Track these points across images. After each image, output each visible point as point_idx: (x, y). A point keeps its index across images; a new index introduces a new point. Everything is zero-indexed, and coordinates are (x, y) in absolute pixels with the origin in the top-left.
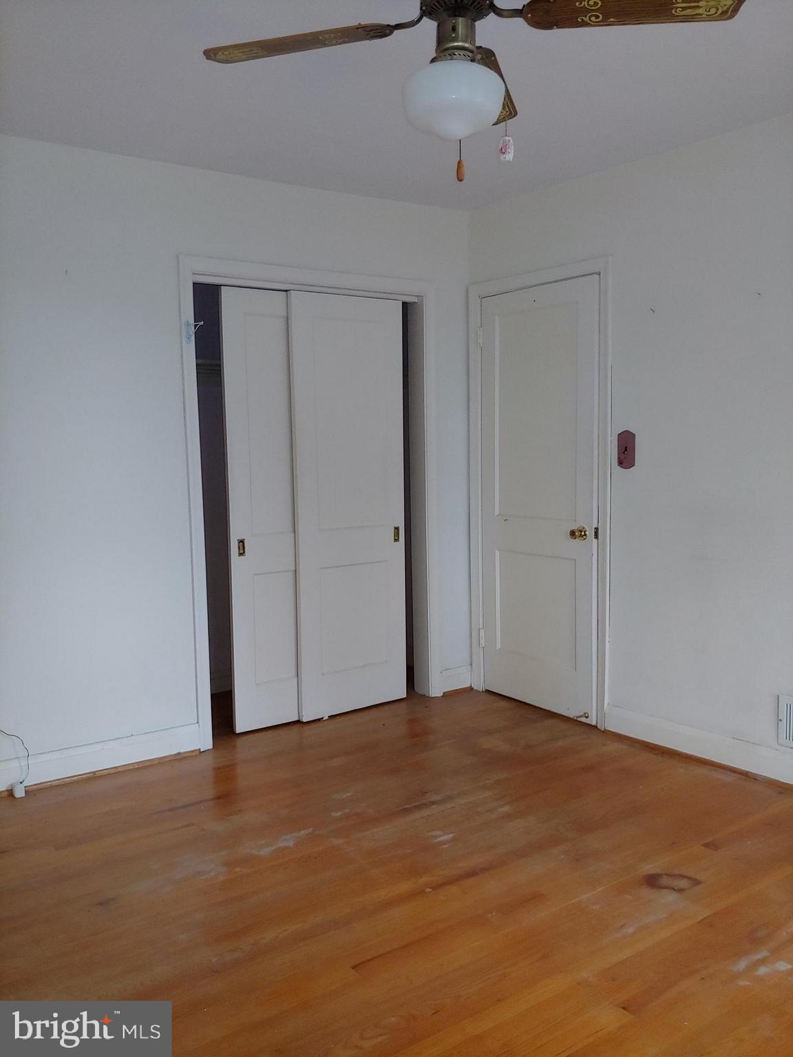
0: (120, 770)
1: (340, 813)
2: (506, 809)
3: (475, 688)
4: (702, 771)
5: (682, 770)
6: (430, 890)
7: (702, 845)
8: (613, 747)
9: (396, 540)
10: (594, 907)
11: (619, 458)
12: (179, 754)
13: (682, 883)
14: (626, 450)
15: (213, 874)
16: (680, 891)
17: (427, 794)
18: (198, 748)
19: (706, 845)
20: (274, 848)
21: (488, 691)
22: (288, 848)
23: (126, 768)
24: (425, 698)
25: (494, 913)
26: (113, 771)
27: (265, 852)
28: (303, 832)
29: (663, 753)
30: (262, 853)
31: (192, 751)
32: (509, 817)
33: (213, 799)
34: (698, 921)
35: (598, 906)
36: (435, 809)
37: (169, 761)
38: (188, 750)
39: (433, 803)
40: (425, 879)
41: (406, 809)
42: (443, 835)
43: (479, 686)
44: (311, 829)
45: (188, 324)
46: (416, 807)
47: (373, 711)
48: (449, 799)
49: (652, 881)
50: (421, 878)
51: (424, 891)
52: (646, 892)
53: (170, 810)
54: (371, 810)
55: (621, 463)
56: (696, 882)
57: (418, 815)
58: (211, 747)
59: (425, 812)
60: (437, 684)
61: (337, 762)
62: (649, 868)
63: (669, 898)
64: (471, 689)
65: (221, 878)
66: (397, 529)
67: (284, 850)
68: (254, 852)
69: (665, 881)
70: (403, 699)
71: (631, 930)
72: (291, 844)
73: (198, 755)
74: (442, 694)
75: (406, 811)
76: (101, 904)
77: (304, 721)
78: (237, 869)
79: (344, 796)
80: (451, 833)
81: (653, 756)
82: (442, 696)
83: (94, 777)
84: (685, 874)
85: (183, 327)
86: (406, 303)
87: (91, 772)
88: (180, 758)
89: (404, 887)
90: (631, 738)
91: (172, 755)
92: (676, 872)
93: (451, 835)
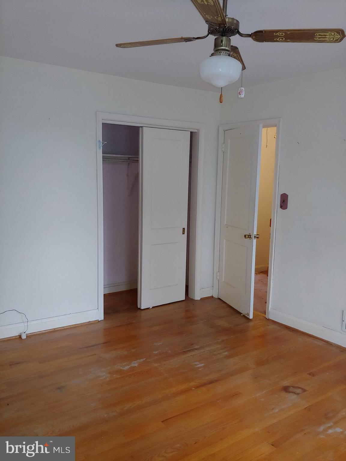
0: (65, 328)
1: (157, 352)
2: (226, 353)
3: (214, 297)
4: (309, 340)
5: (301, 339)
6: (194, 389)
7: (308, 374)
8: (272, 327)
9: (183, 233)
10: (262, 400)
11: (281, 205)
12: (90, 322)
13: (299, 391)
14: (284, 201)
15: (104, 377)
16: (298, 394)
17: (193, 345)
18: (97, 319)
19: (310, 374)
20: (129, 367)
21: (219, 299)
22: (136, 367)
23: (68, 327)
24: (193, 300)
25: (220, 400)
26: (63, 328)
27: (126, 368)
28: (142, 360)
29: (293, 331)
30: (124, 369)
31: (95, 321)
32: (228, 357)
33: (104, 343)
34: (304, 408)
35: (263, 399)
36: (196, 352)
37: (86, 325)
38: (94, 320)
39: (196, 349)
40: (192, 384)
41: (185, 351)
42: (200, 364)
43: (215, 296)
44: (145, 359)
45: (99, 141)
46: (189, 351)
47: (171, 305)
48: (202, 347)
49: (286, 389)
50: (190, 383)
51: (191, 389)
52: (283, 394)
53: (86, 347)
54: (170, 351)
55: (281, 207)
56: (304, 390)
57: (189, 354)
58: (103, 319)
59: (192, 353)
60: (198, 294)
61: (156, 328)
62: (285, 383)
63: (293, 397)
64: (212, 297)
65: (108, 379)
66: (184, 229)
67: (133, 368)
68: (121, 368)
69: (291, 389)
70: (183, 300)
71: (276, 411)
72: (136, 365)
73: (97, 322)
74: (200, 299)
75: (185, 352)
76: (59, 388)
77: (142, 309)
78: (114, 376)
79: (159, 344)
80: (203, 363)
81: (289, 332)
82: (201, 299)
83: (54, 331)
84: (300, 386)
85: (97, 142)
86: (192, 132)
87: (53, 329)
88: (90, 324)
89: (183, 387)
90: (280, 323)
91: (86, 322)
92: (296, 386)
93: (203, 364)
